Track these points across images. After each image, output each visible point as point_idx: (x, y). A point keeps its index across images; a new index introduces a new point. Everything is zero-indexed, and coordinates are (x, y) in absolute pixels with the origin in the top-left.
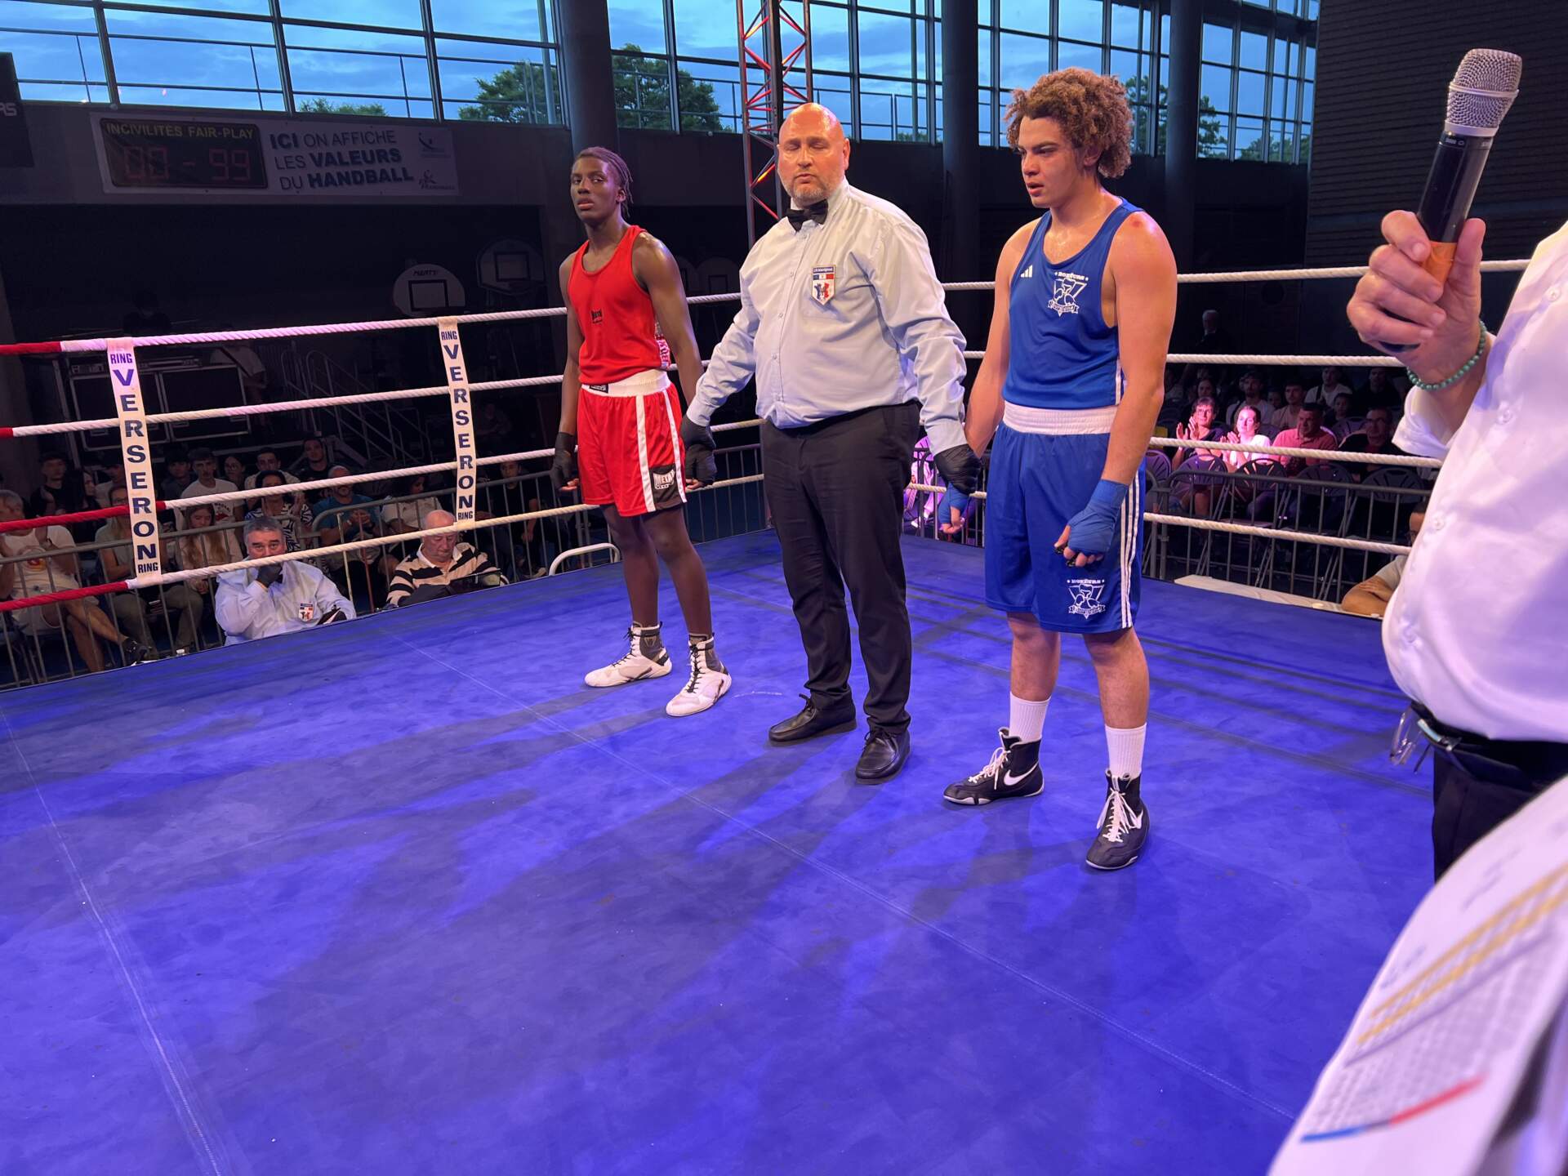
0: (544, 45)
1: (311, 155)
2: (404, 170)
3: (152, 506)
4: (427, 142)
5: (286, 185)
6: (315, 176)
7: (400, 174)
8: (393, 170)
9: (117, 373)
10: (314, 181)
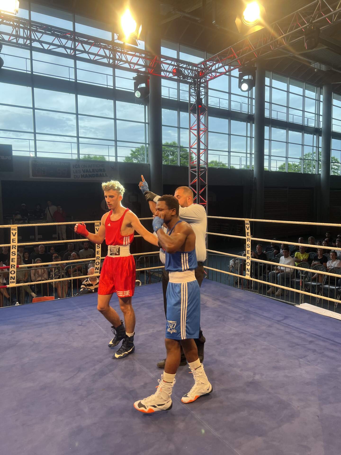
0: (146, 144)
1: (83, 170)
2: (106, 174)
3: (16, 267)
4: (112, 167)
5: (75, 177)
6: (83, 175)
7: (104, 175)
8: (103, 174)
9: (12, 233)
10: (82, 176)
